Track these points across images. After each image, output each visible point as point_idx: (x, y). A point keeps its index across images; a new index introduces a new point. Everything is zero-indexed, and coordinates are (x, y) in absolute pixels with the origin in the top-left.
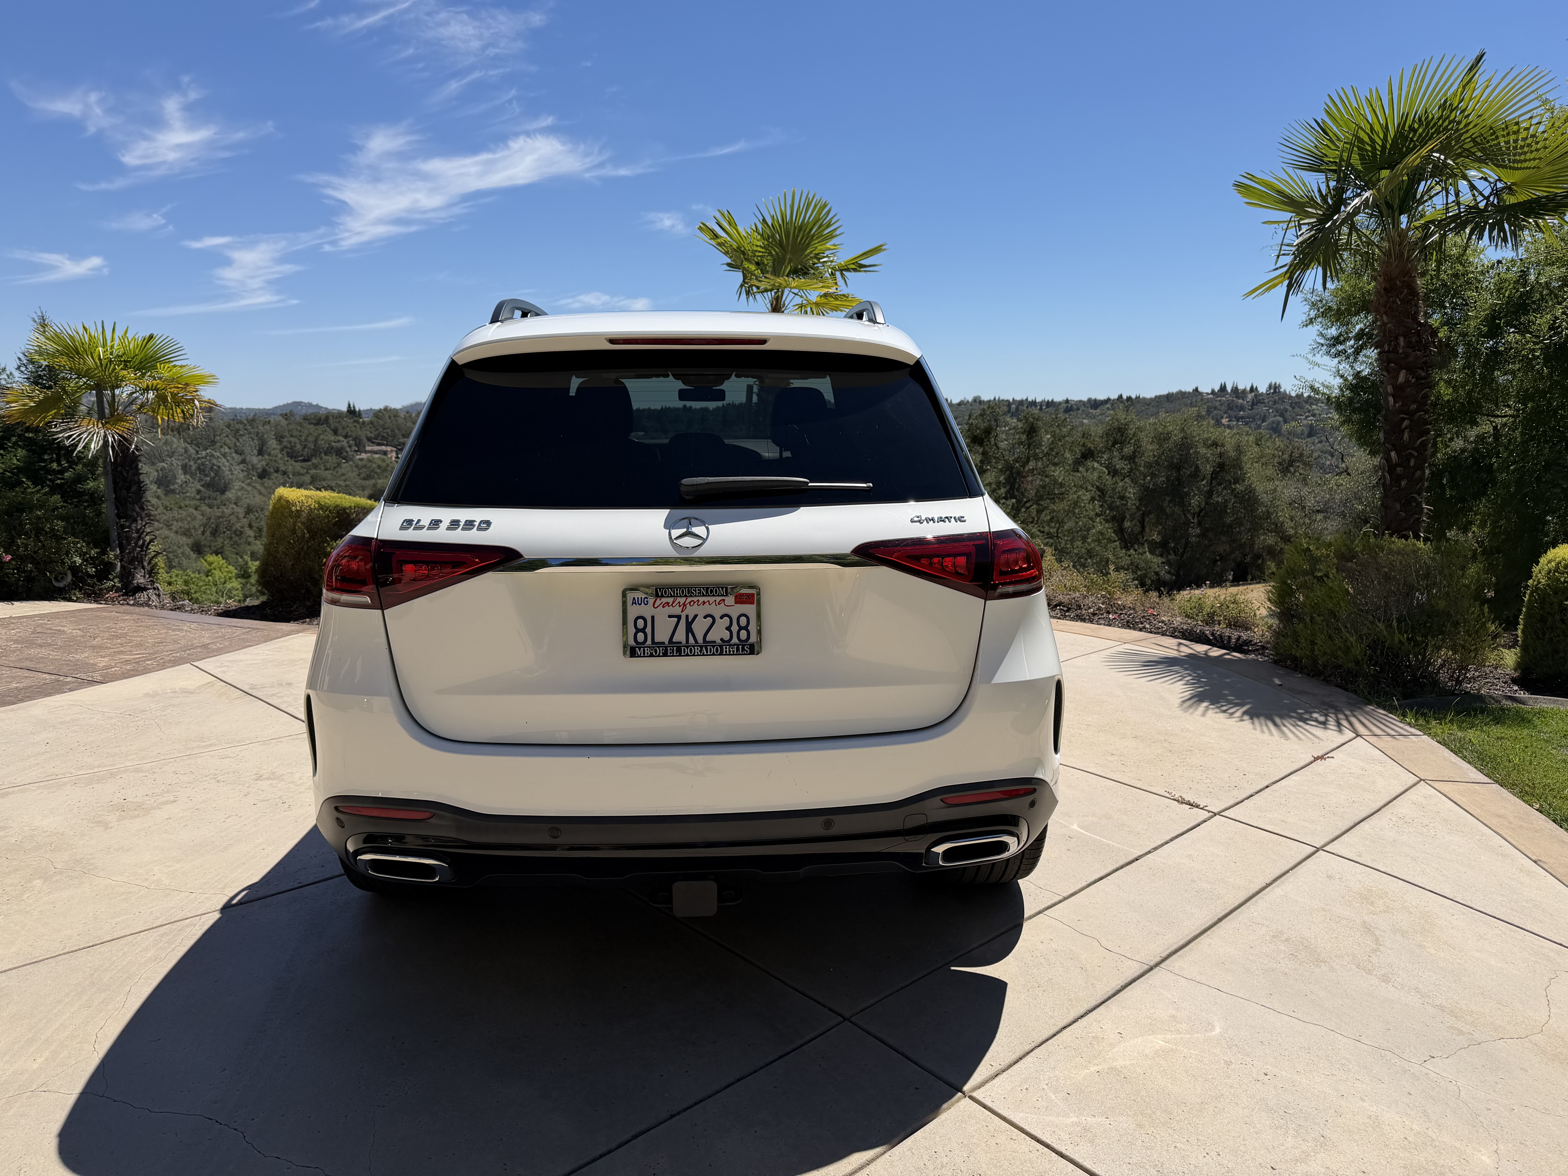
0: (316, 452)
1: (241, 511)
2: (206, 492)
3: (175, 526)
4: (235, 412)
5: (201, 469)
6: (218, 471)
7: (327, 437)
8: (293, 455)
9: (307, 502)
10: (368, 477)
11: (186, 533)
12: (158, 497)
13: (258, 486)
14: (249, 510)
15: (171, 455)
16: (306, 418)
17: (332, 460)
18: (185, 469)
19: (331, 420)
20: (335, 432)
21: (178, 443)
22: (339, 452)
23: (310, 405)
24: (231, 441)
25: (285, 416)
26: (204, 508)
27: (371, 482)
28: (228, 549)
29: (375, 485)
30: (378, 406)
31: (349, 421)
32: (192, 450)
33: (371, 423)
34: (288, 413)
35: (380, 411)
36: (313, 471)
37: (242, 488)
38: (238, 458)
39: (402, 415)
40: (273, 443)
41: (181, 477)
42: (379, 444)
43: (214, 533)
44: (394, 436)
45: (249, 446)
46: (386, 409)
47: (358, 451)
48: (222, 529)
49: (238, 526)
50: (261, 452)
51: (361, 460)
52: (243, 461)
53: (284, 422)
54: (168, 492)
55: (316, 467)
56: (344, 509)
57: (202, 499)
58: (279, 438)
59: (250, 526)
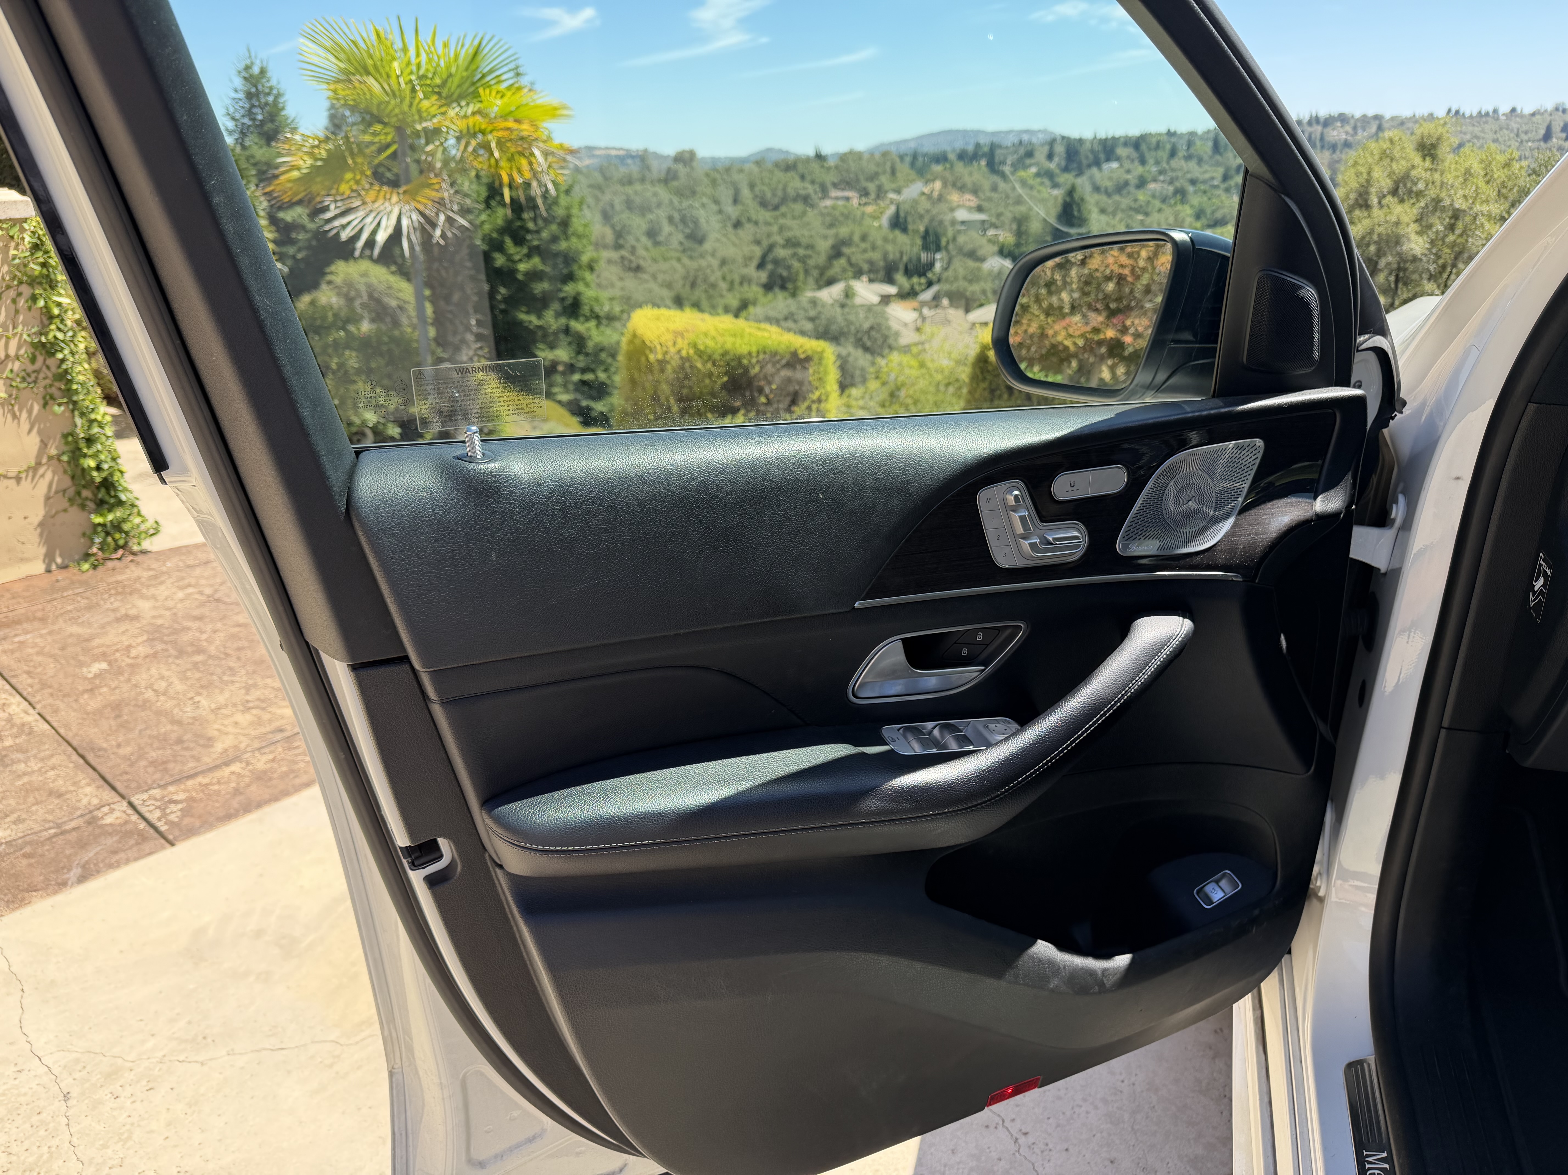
0: (784, 200)
1: (715, 263)
2: (688, 244)
3: (661, 277)
4: (714, 160)
5: (683, 220)
6: (696, 222)
7: (795, 184)
8: (764, 204)
9: (675, 344)
10: (831, 226)
11: (669, 286)
12: (647, 249)
13: (733, 237)
14: (723, 262)
15: (659, 205)
16: (777, 165)
17: (798, 207)
18: (670, 219)
19: (800, 167)
20: (803, 177)
21: (663, 194)
22: (806, 199)
23: (780, 151)
24: (709, 190)
25: (758, 163)
26: (686, 261)
27: (832, 232)
28: (704, 303)
29: (837, 235)
30: (843, 149)
31: (815, 166)
32: (676, 200)
33: (837, 167)
34: (759, 161)
35: (845, 154)
36: (782, 221)
37: (718, 240)
38: (715, 208)
39: (866, 156)
40: (746, 192)
41: (667, 229)
42: (843, 189)
43: (693, 285)
44: (858, 180)
45: (725, 194)
46: (851, 153)
47: (823, 198)
48: (699, 281)
49: (712, 279)
50: (736, 201)
51: (826, 207)
52: (720, 212)
53: (756, 169)
54: (657, 244)
55: (784, 215)
56: (739, 359)
57: (684, 251)
58: (752, 186)
59: (724, 278)
